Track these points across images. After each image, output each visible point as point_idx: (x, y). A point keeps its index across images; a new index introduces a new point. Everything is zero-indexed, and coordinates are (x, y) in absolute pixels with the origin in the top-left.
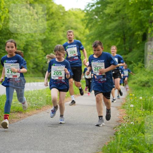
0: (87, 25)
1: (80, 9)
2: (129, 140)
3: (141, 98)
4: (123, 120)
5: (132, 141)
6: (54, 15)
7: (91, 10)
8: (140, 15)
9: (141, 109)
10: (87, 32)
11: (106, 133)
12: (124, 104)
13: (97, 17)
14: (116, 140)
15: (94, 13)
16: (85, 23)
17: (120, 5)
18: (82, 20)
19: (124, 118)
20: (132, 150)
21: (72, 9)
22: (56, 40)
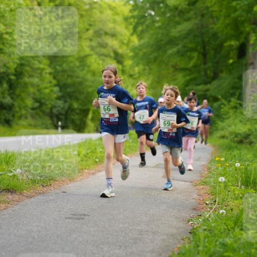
0: (135, 29)
2: (218, 243)
3: (238, 165)
4: (205, 205)
5: (223, 244)
8: (235, 10)
9: (238, 186)
10: (135, 40)
11: (174, 231)
13: (153, 13)
14: (193, 243)
15: (148, 5)
16: (131, 24)
18: (126, 19)
19: (207, 202)
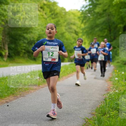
0: (82, 21)
1: (77, 10)
2: (114, 103)
3: (123, 73)
4: (110, 89)
5: (117, 104)
6: (58, 15)
7: (85, 10)
8: (121, 12)
9: (123, 81)
10: (83, 26)
11: (98, 99)
12: (111, 78)
13: (89, 15)
14: (105, 104)
15: (87, 12)
16: (81, 19)
17: (106, 5)
18: (79, 18)
19: (111, 88)
20: (117, 111)
21: (71, 10)
22: (60, 32)
